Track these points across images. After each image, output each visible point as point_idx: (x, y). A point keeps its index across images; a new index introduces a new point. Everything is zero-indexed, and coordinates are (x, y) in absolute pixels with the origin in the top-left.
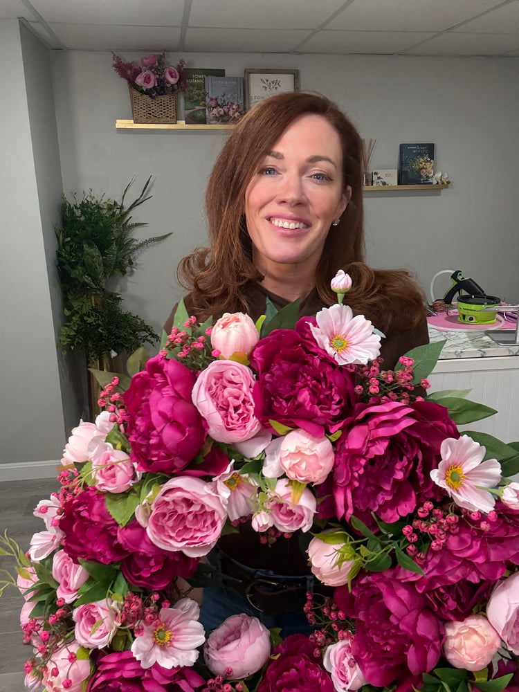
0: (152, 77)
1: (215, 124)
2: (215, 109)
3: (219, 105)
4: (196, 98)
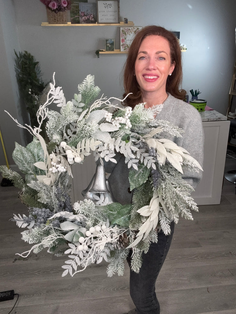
0: (56, 4)
1: (84, 23)
2: (83, 17)
3: (85, 15)
4: (75, 12)
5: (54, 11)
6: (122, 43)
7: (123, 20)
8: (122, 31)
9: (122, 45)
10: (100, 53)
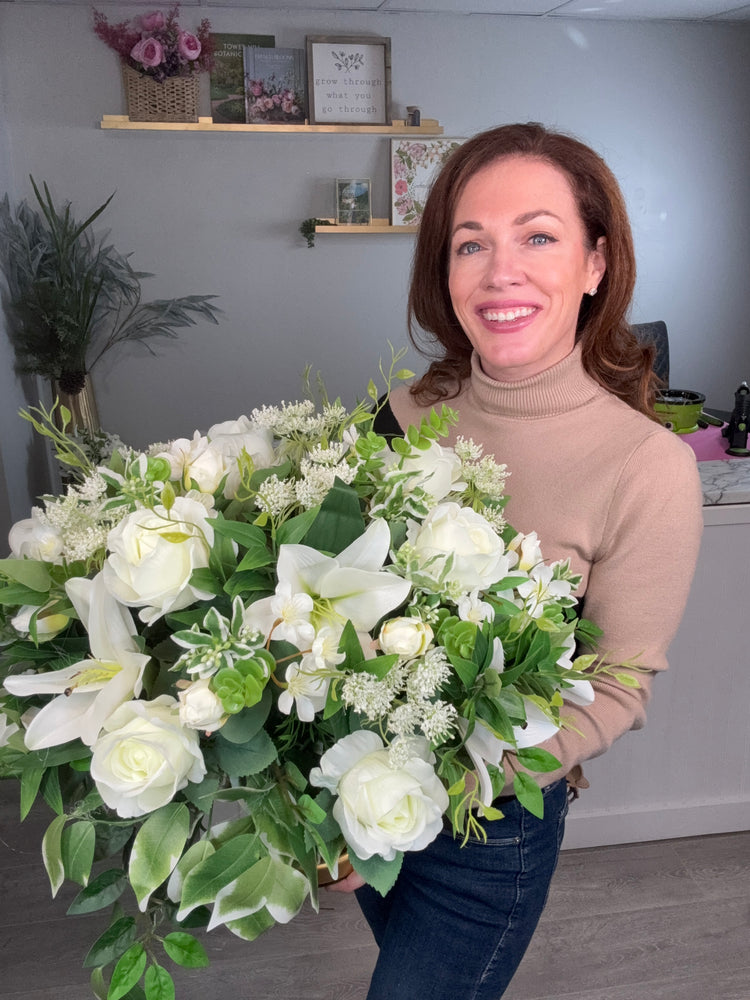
0: (158, 47)
1: (260, 123)
2: (259, 100)
3: (266, 93)
4: (229, 81)
5: (152, 73)
6: (399, 196)
7: (404, 113)
8: (398, 152)
9: (397, 204)
10: (319, 229)
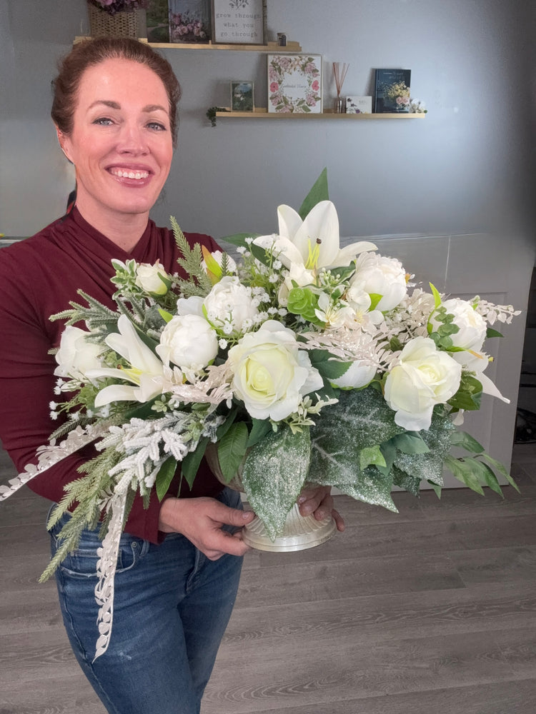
1: (179, 42)
2: (178, 27)
3: (183, 23)
4: (159, 14)
5: (107, 9)
6: (272, 93)
7: (276, 37)
8: (272, 63)
9: (271, 98)
10: (218, 114)
